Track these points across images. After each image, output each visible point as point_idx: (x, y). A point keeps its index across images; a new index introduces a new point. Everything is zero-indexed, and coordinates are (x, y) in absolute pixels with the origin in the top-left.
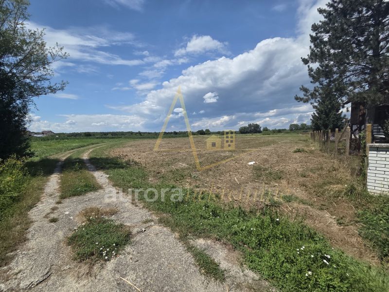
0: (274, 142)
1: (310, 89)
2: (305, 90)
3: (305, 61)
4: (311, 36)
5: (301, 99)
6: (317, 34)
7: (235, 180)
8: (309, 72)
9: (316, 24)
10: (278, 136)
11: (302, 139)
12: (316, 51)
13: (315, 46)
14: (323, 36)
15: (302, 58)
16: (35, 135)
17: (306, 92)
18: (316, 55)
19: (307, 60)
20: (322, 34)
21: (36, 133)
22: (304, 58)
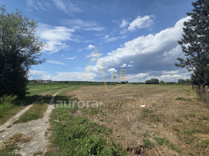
0: (165, 91)
1: (184, 60)
2: (181, 60)
3: (180, 43)
4: (184, 29)
5: (179, 66)
6: (187, 27)
7: (127, 119)
8: (183, 49)
9: (186, 22)
10: (170, 87)
11: (186, 89)
12: (187, 36)
13: (186, 34)
14: (191, 28)
15: (178, 41)
16: (44, 82)
17: (182, 61)
18: (187, 39)
19: (181, 42)
20: (191, 27)
21: (44, 81)
22: (180, 41)
